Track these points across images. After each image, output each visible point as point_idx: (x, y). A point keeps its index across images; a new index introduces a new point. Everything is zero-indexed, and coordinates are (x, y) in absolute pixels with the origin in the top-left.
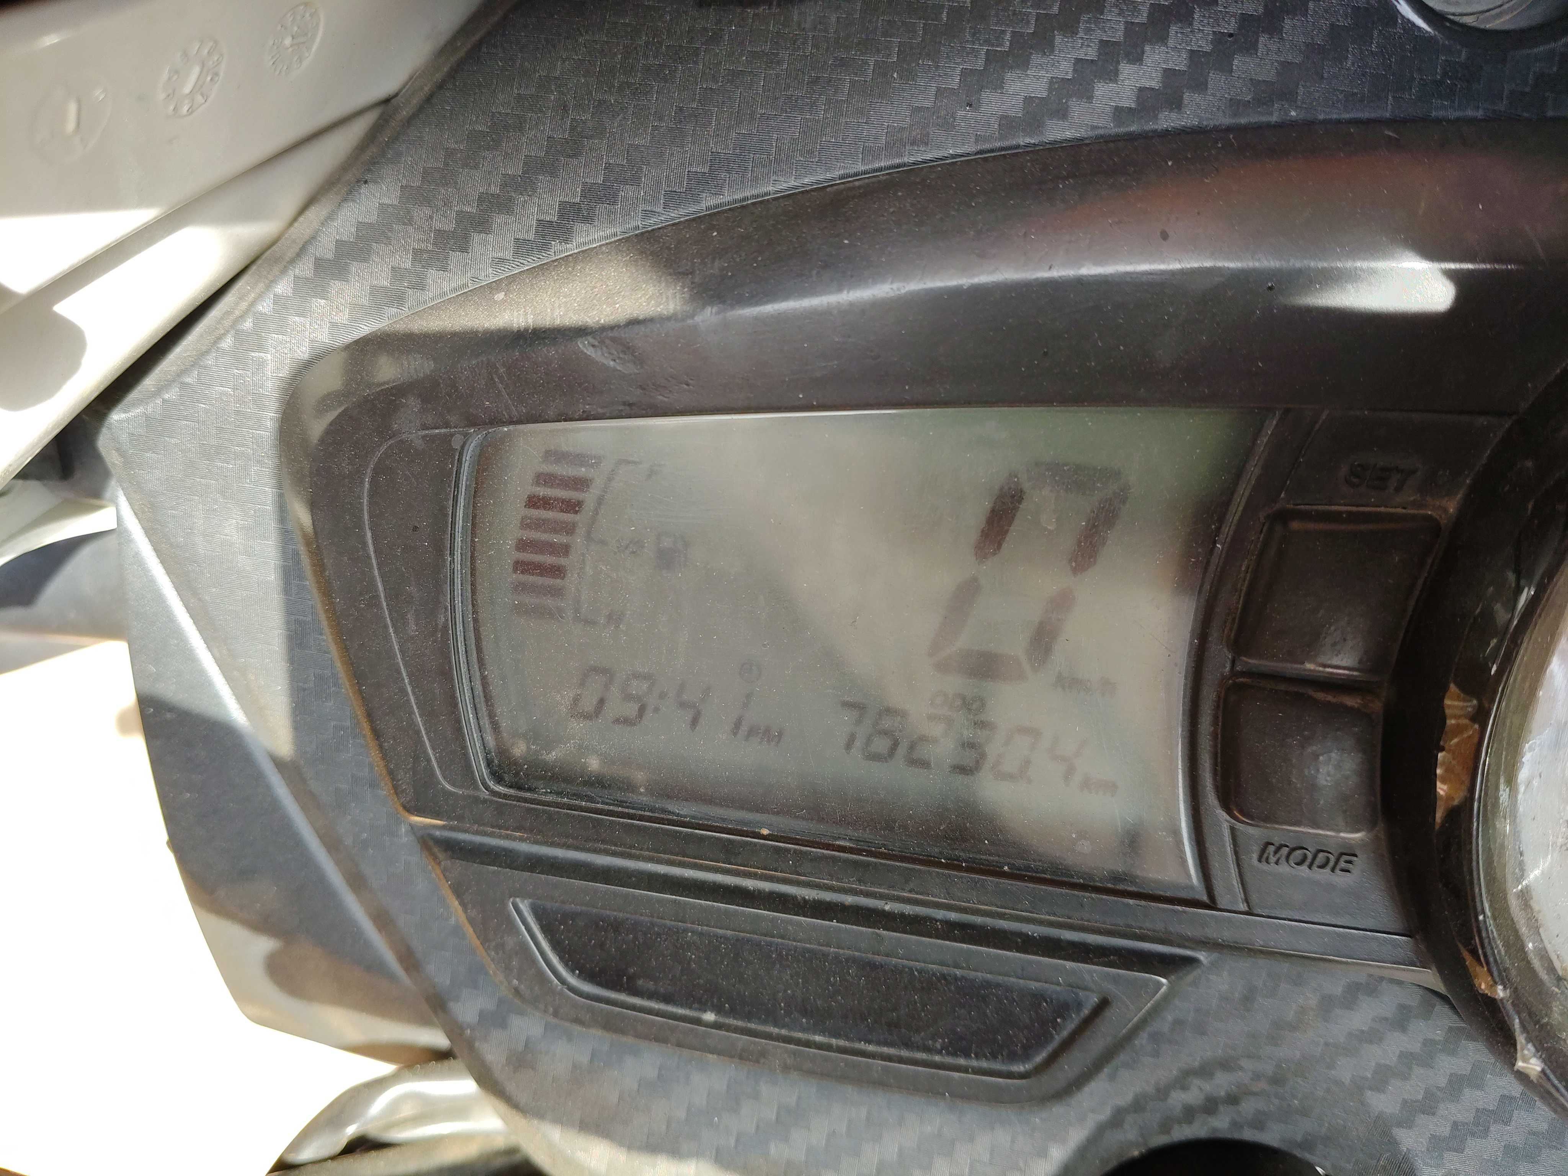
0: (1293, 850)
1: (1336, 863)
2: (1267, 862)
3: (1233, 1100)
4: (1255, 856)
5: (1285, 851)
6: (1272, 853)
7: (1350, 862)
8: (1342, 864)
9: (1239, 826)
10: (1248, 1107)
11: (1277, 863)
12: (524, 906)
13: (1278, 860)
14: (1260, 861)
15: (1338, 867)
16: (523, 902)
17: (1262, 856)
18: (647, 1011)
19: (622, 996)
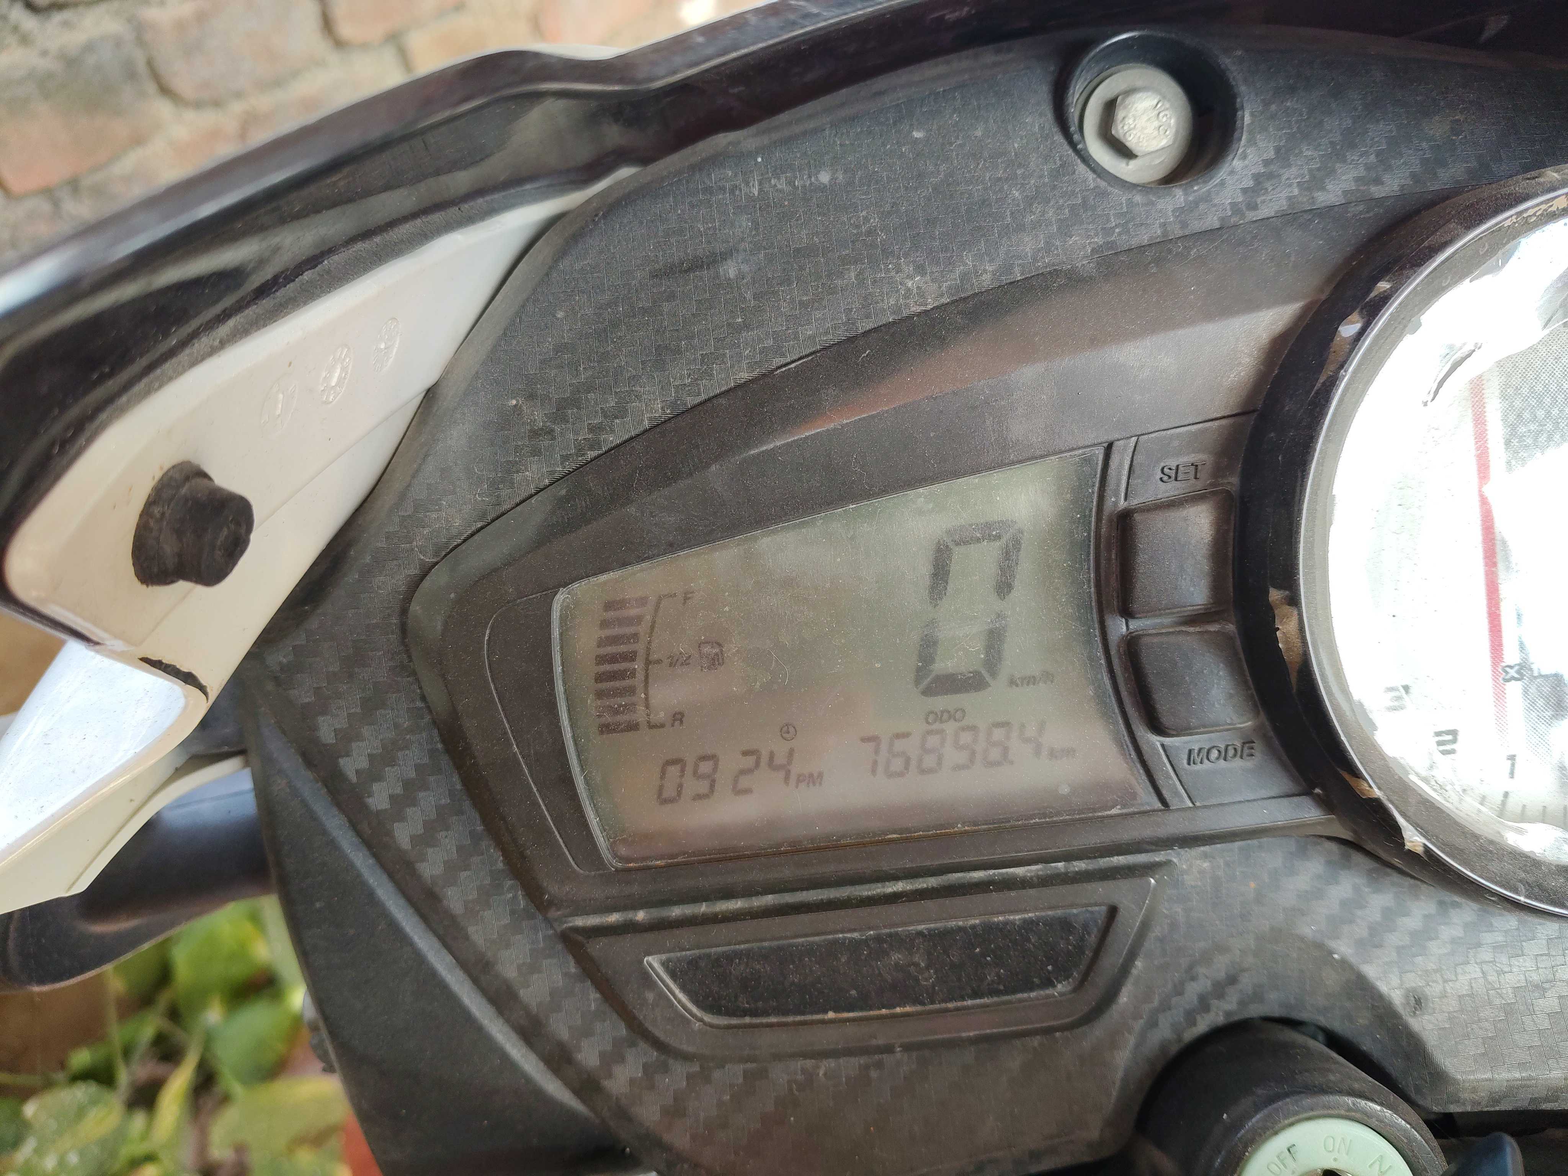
0: (1209, 749)
1: (1242, 752)
2: (1194, 763)
3: (1232, 980)
4: (1185, 761)
5: (1204, 752)
6: (1196, 755)
7: (1252, 748)
8: (1246, 751)
9: (1167, 741)
10: (1246, 982)
11: (1201, 763)
12: (656, 963)
13: (1202, 759)
14: (1189, 764)
15: (1244, 754)
16: (654, 959)
17: (1191, 761)
18: (771, 1025)
19: (747, 1020)
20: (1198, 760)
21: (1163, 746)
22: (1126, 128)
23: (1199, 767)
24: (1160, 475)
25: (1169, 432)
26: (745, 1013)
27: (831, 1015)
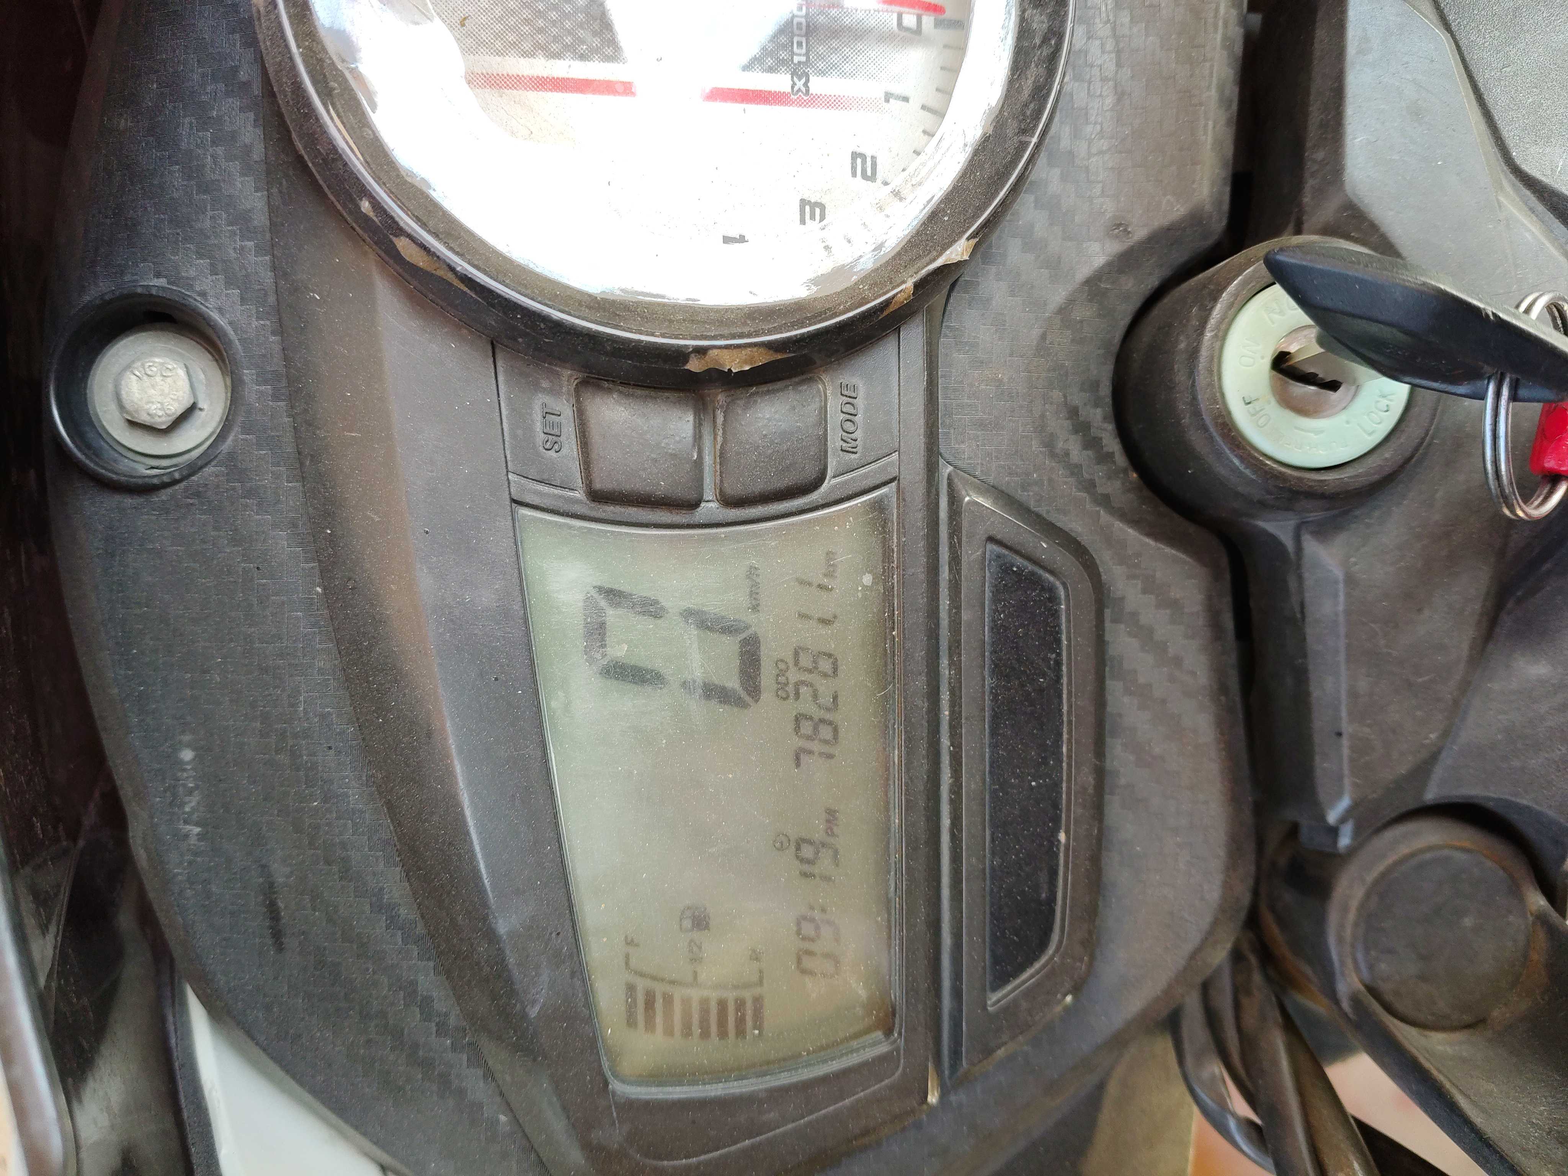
0: (844, 430)
1: (849, 396)
2: (855, 447)
3: (1073, 413)
4: (853, 456)
5: (845, 436)
6: (849, 445)
7: (848, 385)
8: (850, 391)
9: (831, 471)
10: (1077, 398)
11: (856, 440)
12: (993, 997)
13: (853, 439)
14: (856, 453)
15: (853, 395)
16: (990, 999)
17: (853, 451)
20: (853, 444)
21: (834, 477)
22: (160, 413)
23: (860, 442)
24: (552, 453)
25: (507, 440)
27: (1061, 836)
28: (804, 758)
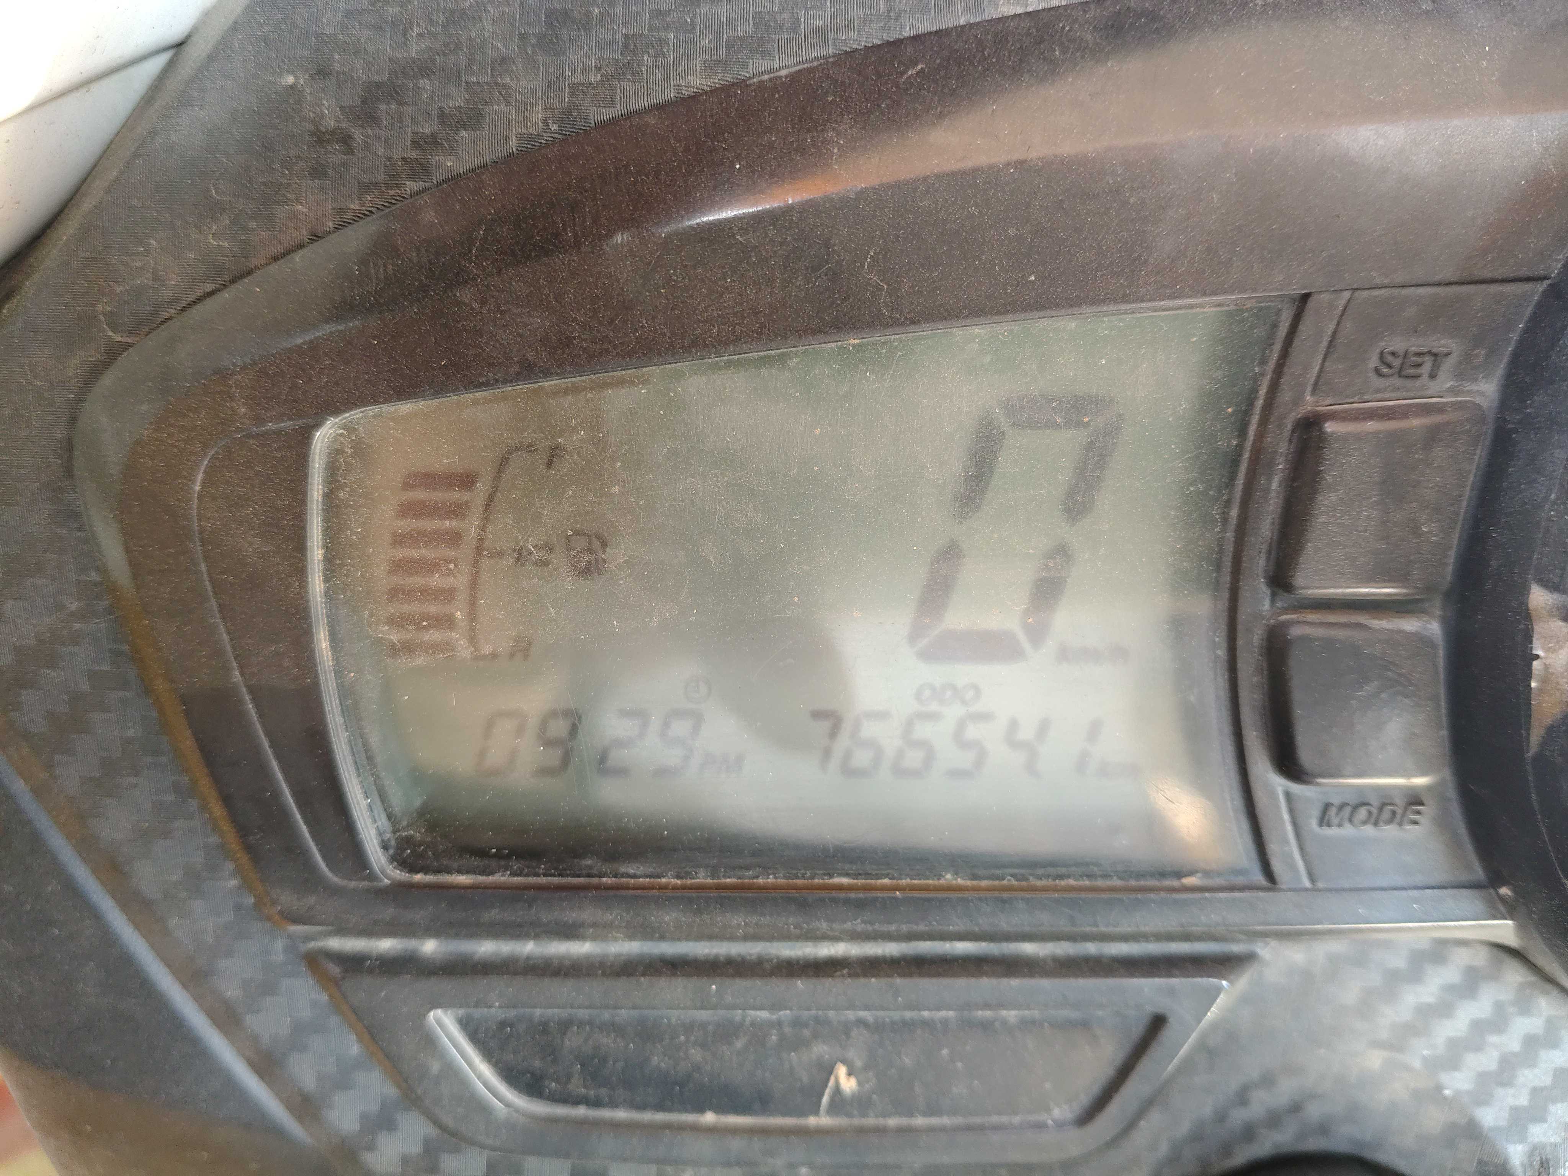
0: (1356, 808)
1: (1403, 815)
2: (1329, 825)
3: (1295, 1108)
4: (1315, 821)
5: (1347, 811)
6: (1334, 815)
7: (1418, 813)
8: (1410, 816)
9: (1296, 788)
10: (1314, 1112)
11: (1340, 825)
12: (449, 1018)
13: (1341, 821)
14: (1320, 825)
15: (1405, 819)
16: (447, 1014)
17: (1324, 821)
18: (615, 1126)
19: (581, 1111)
20: (1336, 821)
21: (1288, 795)
23: (1333, 832)
24: (1374, 361)
25: (1405, 292)
26: (577, 1101)
27: (709, 1118)
28: (825, 726)
